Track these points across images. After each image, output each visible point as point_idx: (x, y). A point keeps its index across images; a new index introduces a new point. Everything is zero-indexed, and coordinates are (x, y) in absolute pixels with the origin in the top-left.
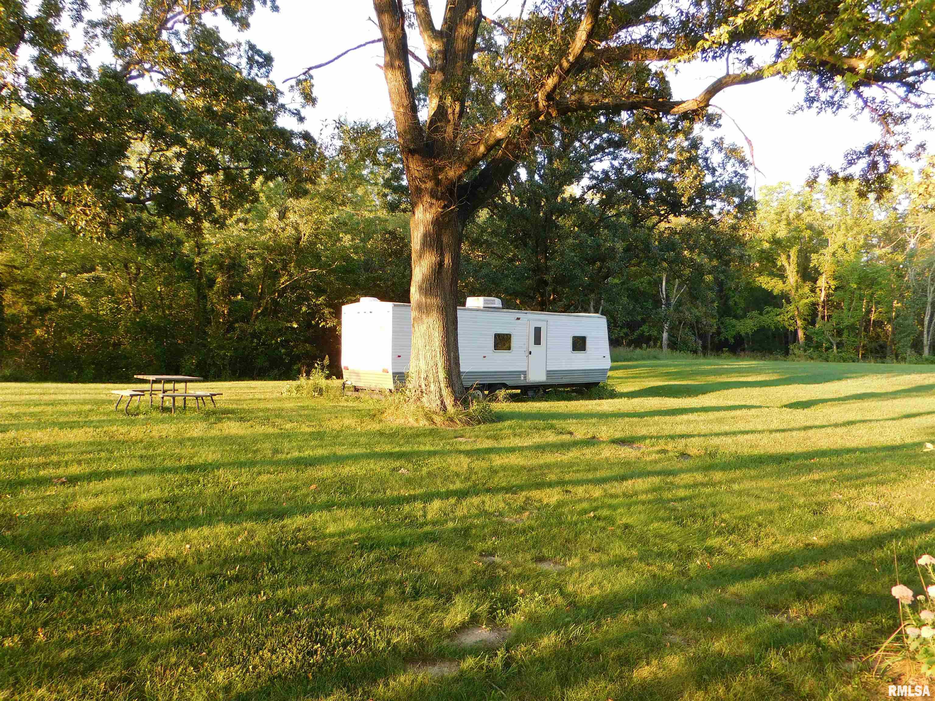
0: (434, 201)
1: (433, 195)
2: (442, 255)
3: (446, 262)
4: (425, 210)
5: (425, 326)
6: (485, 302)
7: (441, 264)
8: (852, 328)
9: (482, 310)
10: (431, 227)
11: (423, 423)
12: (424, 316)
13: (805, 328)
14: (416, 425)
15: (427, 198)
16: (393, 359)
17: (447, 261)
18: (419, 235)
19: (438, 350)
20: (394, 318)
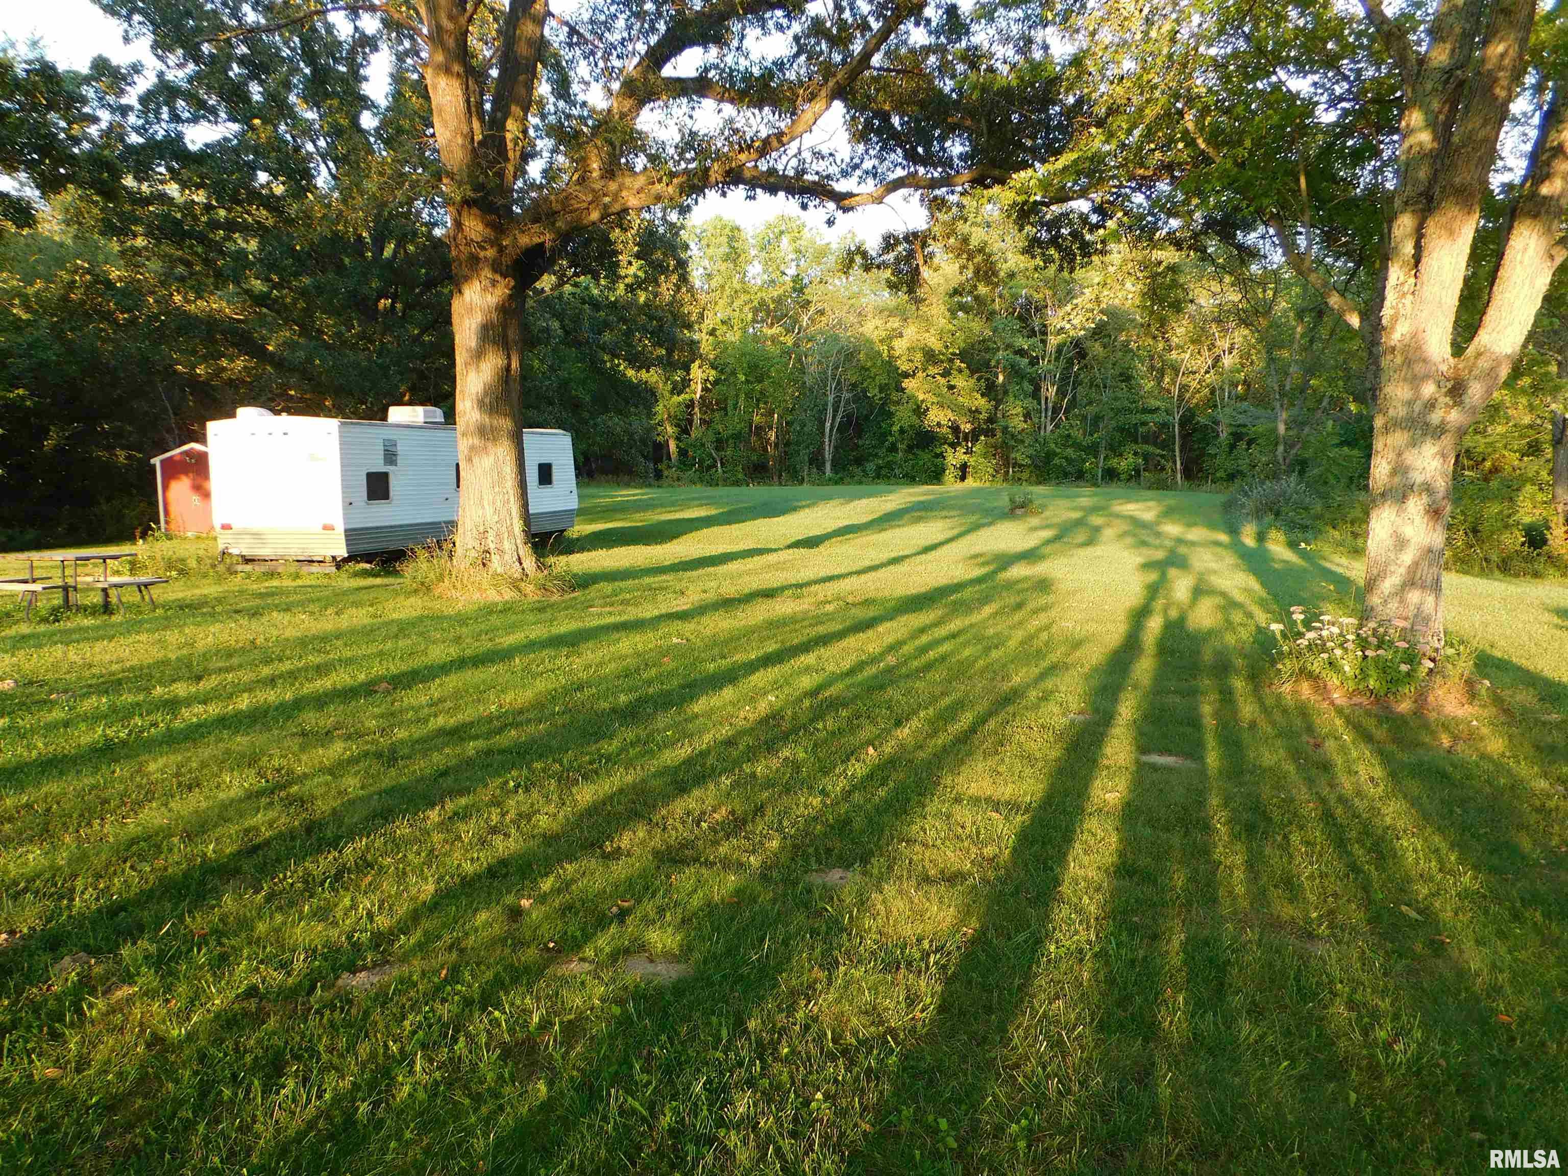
0: (498, 277)
1: (496, 267)
2: (509, 357)
3: (513, 366)
4: (485, 290)
5: (492, 459)
6: (426, 414)
7: (508, 368)
8: (737, 436)
9: (421, 427)
10: (494, 316)
11: (509, 595)
12: (489, 444)
13: (678, 439)
14: (498, 598)
15: (487, 273)
16: (344, 509)
17: (515, 364)
18: (474, 326)
19: (511, 492)
20: (342, 444)
